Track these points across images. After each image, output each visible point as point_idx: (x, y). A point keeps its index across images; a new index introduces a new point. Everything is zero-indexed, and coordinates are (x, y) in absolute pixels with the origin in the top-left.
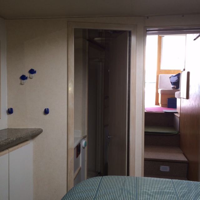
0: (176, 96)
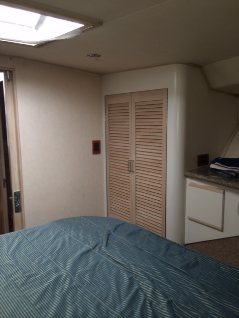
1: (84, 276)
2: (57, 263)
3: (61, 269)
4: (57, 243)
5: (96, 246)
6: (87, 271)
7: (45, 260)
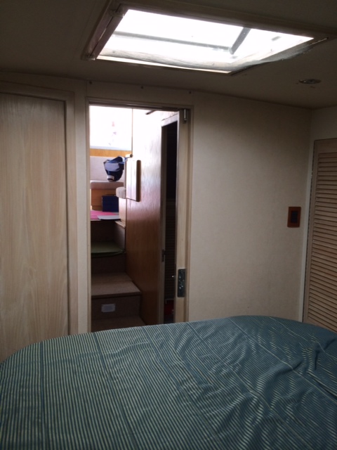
0: (117, 195)
1: (285, 408)
2: (242, 378)
3: (249, 388)
4: (240, 350)
5: (299, 365)
6: (289, 401)
7: (225, 371)
